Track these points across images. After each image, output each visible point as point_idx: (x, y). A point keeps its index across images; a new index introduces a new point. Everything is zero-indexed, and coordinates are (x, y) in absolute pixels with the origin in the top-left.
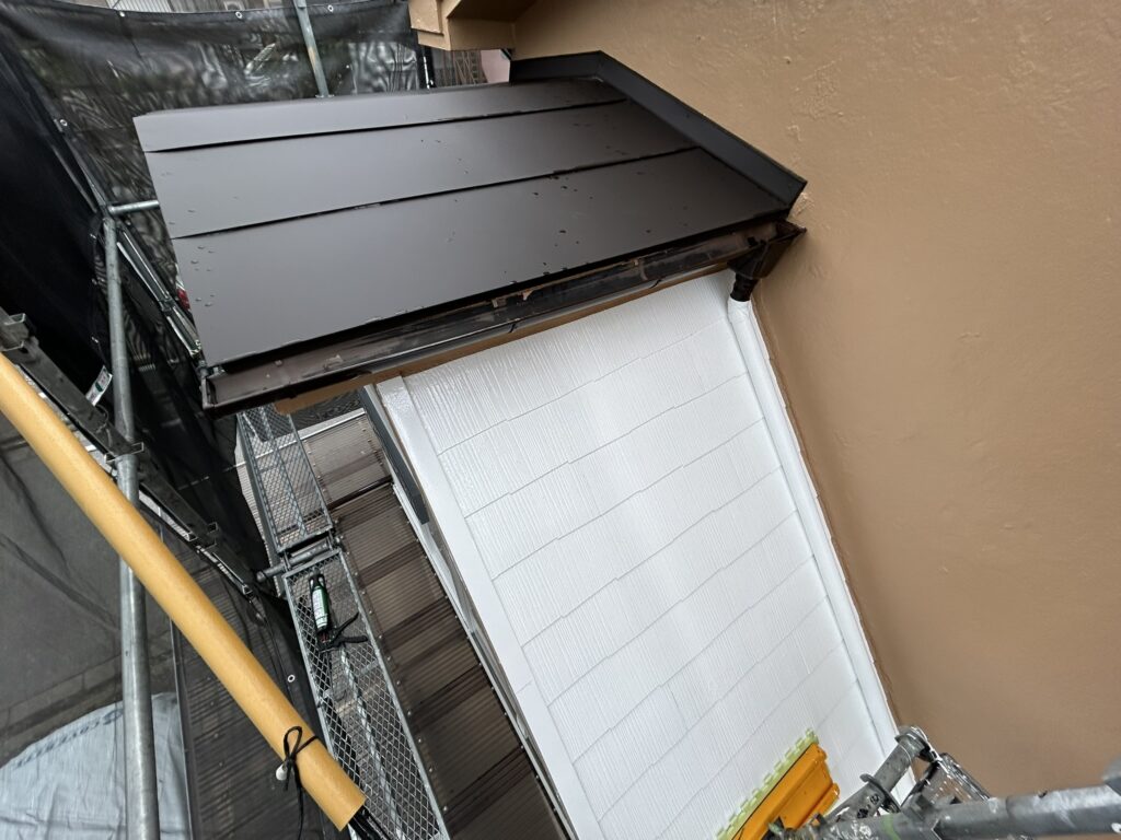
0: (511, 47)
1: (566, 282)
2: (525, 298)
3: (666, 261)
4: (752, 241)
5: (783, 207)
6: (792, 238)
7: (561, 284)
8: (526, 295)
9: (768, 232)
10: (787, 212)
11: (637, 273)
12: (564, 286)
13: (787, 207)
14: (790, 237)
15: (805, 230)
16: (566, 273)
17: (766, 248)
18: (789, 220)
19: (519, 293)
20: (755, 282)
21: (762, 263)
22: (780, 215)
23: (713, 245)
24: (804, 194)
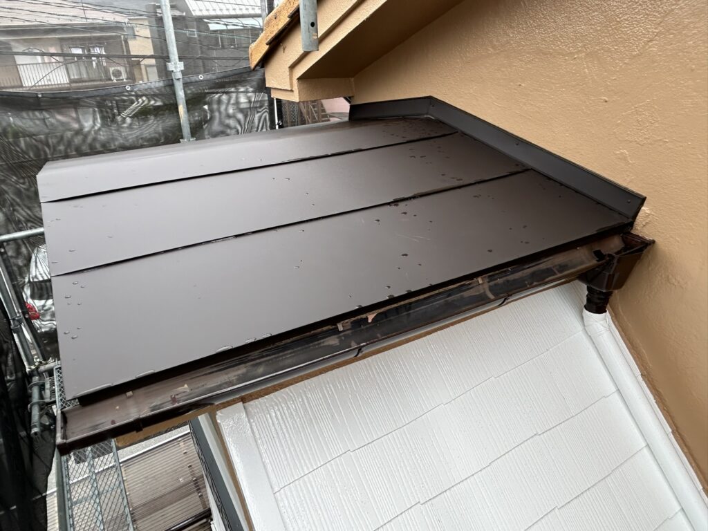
0: (351, 95)
1: (410, 304)
2: (370, 321)
3: (511, 277)
4: (598, 254)
5: (626, 222)
6: (641, 250)
7: (405, 305)
8: (371, 317)
9: (615, 244)
10: (631, 224)
11: (482, 291)
12: (408, 307)
13: (631, 220)
14: (639, 249)
15: (654, 242)
16: (410, 294)
17: (615, 261)
18: (633, 232)
19: (364, 316)
20: (608, 295)
21: (614, 275)
22: (625, 228)
23: (559, 259)
24: (645, 209)
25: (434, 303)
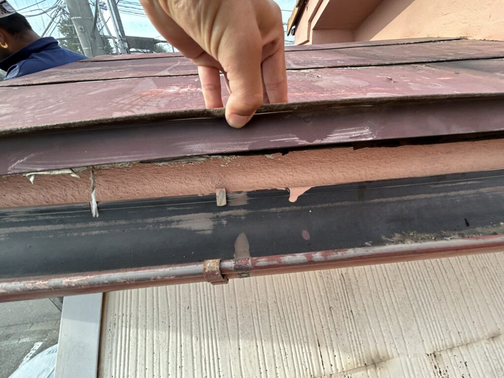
2: (293, 199)
25: (452, 193)
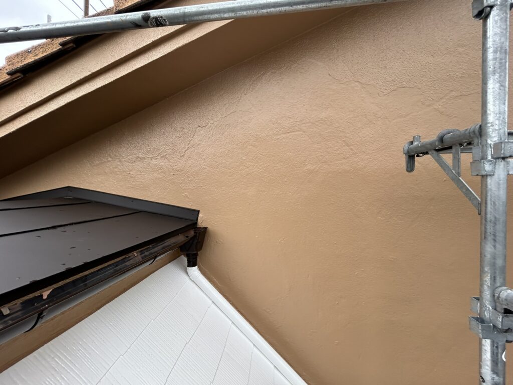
2: (45, 297)
8: (46, 294)
9: (192, 233)
10: (196, 223)
11: (138, 260)
15: (207, 227)
22: (194, 226)
23: (173, 241)
24: (200, 215)
